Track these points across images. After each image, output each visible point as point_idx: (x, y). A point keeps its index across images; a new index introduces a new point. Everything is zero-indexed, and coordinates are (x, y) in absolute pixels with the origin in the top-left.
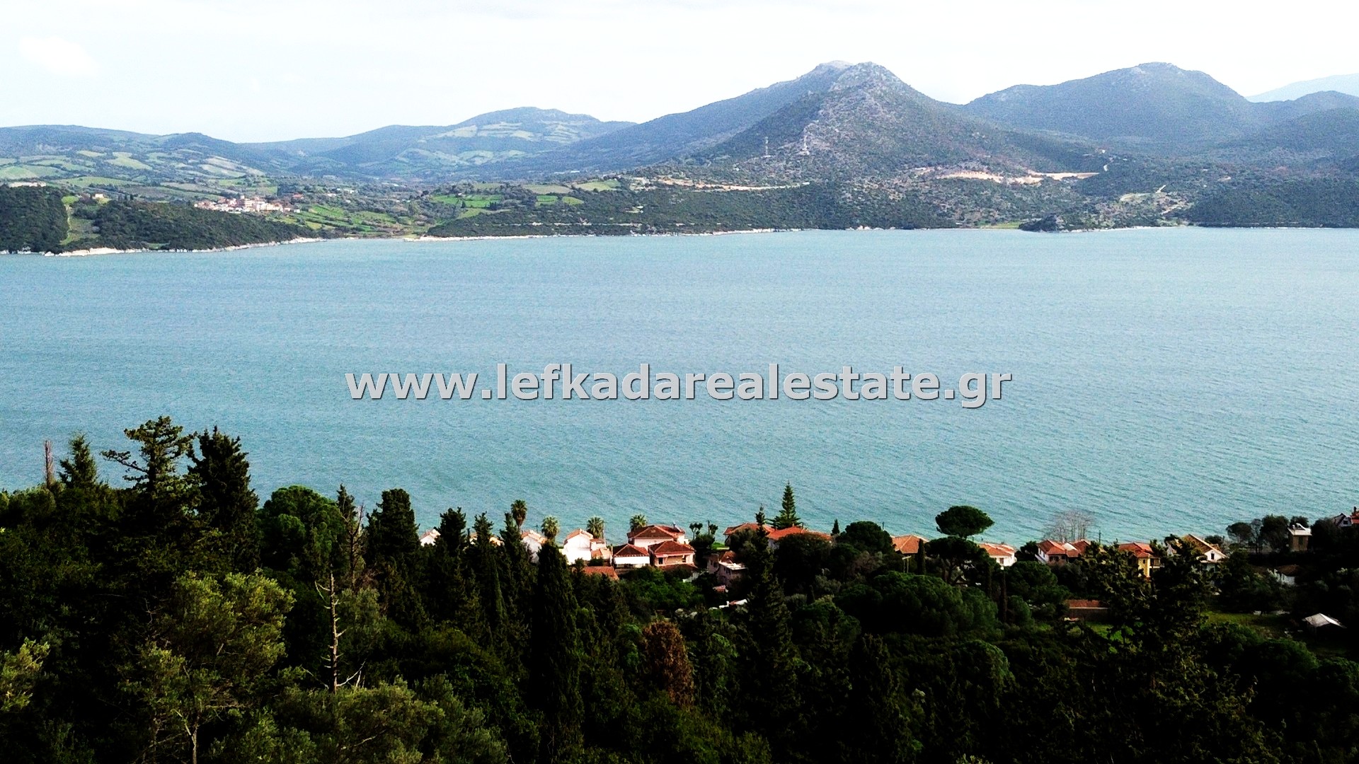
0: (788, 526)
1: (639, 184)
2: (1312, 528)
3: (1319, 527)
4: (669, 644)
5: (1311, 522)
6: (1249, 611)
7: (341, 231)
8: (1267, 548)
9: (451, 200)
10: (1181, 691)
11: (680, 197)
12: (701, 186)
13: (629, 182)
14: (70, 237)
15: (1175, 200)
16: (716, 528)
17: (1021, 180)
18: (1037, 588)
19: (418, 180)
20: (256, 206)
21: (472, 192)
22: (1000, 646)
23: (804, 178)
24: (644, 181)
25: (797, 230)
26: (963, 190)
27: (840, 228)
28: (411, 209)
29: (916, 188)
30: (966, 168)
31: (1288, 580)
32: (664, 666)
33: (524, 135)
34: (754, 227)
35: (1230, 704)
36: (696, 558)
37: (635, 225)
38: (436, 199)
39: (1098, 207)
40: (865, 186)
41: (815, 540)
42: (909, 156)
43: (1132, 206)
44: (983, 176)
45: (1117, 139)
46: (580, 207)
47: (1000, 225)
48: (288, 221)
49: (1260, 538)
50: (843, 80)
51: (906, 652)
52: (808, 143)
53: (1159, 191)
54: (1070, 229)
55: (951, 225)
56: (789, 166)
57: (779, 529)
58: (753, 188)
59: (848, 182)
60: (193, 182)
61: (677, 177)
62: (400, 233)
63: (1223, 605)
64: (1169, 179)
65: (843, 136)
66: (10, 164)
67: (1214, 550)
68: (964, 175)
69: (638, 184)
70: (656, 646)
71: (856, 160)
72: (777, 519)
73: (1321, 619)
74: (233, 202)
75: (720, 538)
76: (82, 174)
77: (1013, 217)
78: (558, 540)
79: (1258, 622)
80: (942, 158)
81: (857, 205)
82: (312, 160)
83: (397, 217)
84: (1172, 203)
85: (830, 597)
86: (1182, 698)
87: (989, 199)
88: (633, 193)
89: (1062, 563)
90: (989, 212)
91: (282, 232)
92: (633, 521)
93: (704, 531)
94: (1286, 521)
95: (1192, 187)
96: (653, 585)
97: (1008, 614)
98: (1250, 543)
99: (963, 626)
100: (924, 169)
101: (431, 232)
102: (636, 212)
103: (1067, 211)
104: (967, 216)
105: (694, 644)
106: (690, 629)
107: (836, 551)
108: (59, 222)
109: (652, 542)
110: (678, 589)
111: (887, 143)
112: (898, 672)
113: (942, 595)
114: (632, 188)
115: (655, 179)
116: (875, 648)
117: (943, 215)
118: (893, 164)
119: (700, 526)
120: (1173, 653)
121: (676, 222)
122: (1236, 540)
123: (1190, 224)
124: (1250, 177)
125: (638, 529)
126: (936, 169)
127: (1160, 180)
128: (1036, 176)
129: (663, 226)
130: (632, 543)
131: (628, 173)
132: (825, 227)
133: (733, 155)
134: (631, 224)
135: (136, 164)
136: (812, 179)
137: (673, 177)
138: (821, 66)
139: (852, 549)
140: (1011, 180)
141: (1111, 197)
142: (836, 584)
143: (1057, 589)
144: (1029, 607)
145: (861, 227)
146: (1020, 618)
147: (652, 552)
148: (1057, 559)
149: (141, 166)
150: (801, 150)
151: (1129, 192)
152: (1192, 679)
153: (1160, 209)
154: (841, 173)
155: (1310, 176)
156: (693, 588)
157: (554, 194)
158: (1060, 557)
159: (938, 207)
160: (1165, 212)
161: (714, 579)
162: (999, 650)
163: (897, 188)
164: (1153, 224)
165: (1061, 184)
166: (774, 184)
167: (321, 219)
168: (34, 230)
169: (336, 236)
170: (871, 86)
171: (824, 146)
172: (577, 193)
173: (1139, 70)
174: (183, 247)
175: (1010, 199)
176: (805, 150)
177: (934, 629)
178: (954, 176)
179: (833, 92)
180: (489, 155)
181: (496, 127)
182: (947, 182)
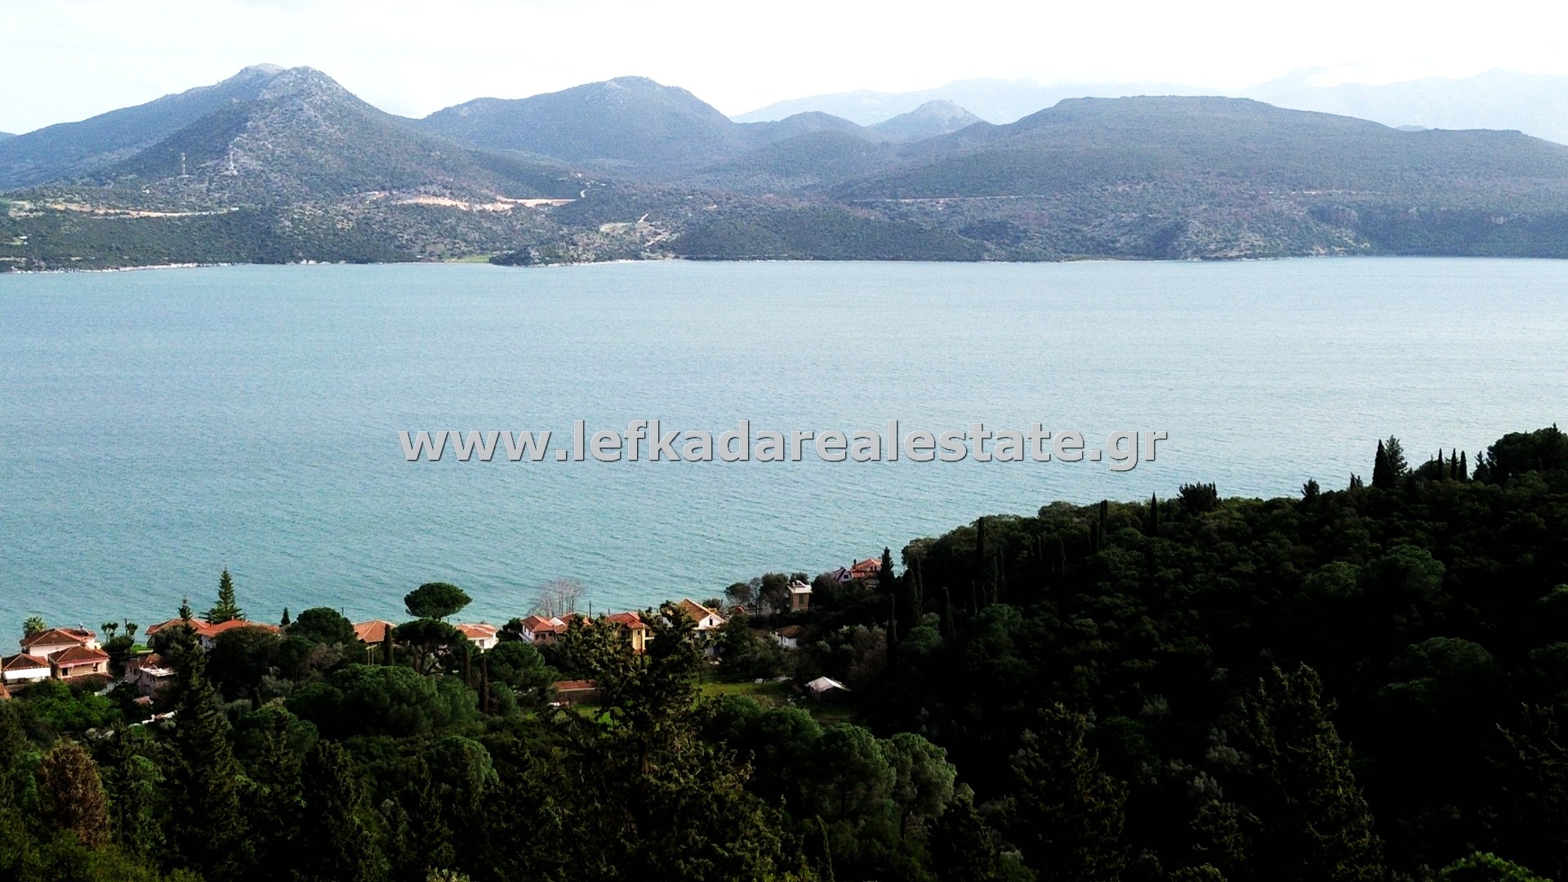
0: (226, 619)
2: (813, 585)
3: (819, 584)
4: (76, 772)
5: (811, 579)
6: (750, 679)
8: (767, 610)
10: (675, 773)
11: (74, 225)
12: (102, 212)
13: (8, 206)
15: (659, 231)
16: (135, 627)
17: (489, 207)
18: (522, 672)
22: (483, 741)
23: (232, 202)
24: (27, 205)
25: (226, 264)
26: (423, 218)
27: (278, 262)
29: (369, 215)
30: (426, 192)
31: (789, 643)
32: (70, 800)
35: (728, 784)
36: (111, 666)
37: (18, 260)
39: (575, 237)
40: (307, 213)
41: (261, 634)
42: (359, 178)
43: (613, 237)
44: (446, 202)
45: (594, 161)
47: (467, 259)
49: (759, 599)
50: (274, 87)
51: (372, 758)
52: (235, 161)
53: (642, 221)
54: (547, 263)
55: (411, 259)
56: (212, 188)
57: (216, 623)
58: (168, 215)
59: (286, 207)
61: (70, 201)
63: (725, 674)
64: (652, 207)
65: (277, 152)
67: (713, 615)
68: (423, 200)
69: (20, 209)
70: (60, 777)
71: (294, 182)
72: (213, 611)
73: (825, 683)
75: (141, 639)
77: (482, 249)
79: (760, 691)
80: (397, 181)
81: (298, 235)
84: (657, 234)
85: (280, 700)
86: (677, 781)
87: (453, 229)
88: (13, 221)
89: (550, 641)
90: (455, 243)
92: (27, 625)
93: (121, 631)
94: (785, 579)
95: (676, 216)
96: (56, 702)
97: (490, 704)
98: (750, 605)
99: (439, 722)
100: (377, 193)
102: (19, 243)
103: (542, 243)
104: (429, 249)
105: (110, 770)
106: (103, 753)
107: (287, 646)
109: (53, 650)
110: (88, 705)
111: (333, 164)
112: (364, 781)
113: (414, 688)
114: (12, 214)
115: (41, 203)
116: (332, 756)
117: (402, 247)
118: (340, 187)
119: (114, 626)
120: (665, 732)
121: (71, 256)
122: (735, 602)
123: (677, 257)
124: (737, 205)
125: (34, 634)
126: (391, 194)
127: (642, 208)
128: (506, 203)
129: (53, 261)
130: (27, 652)
131: (7, 196)
132: (261, 261)
133: (138, 171)
134: (12, 259)
136: (242, 204)
137: (65, 201)
138: (247, 69)
139: (307, 642)
140: (478, 207)
141: (591, 226)
142: (288, 684)
143: (544, 671)
144: (512, 694)
145: (305, 261)
146: (503, 708)
147: (54, 662)
148: (544, 637)
150: (227, 169)
151: (609, 221)
152: (686, 759)
153: (644, 240)
154: (277, 198)
155: (797, 205)
156: (108, 702)
158: (547, 634)
159: (395, 237)
160: (649, 244)
161: (134, 690)
162: (481, 746)
163: (345, 215)
164: (637, 257)
165: (534, 211)
166: (195, 210)
170: (309, 95)
171: (255, 165)
173: (614, 84)
175: (478, 228)
176: (232, 169)
177: (405, 728)
178: (411, 202)
179: (264, 101)
182: (405, 209)
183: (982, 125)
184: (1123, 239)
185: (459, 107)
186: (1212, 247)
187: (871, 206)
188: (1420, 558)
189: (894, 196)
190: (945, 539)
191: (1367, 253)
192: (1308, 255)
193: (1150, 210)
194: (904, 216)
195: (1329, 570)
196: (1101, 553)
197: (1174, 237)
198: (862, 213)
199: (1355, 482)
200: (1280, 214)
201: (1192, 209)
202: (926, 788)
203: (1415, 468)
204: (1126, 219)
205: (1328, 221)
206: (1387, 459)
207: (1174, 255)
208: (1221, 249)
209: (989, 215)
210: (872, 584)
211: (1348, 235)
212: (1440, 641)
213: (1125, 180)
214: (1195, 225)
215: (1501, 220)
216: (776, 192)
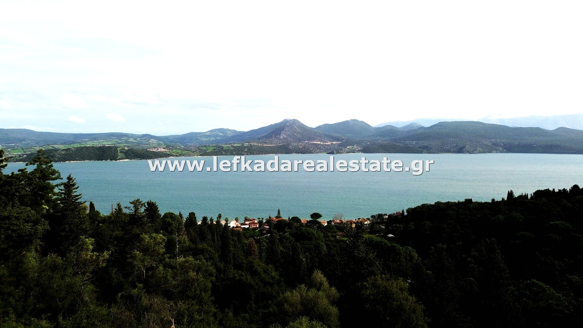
0: (279, 218)
1: (246, 144)
2: (388, 216)
3: (389, 216)
4: (252, 245)
5: (388, 215)
6: (376, 234)
8: (379, 220)
9: (205, 148)
10: (361, 253)
11: (255, 147)
12: (259, 145)
13: (244, 144)
14: (119, 157)
16: (263, 219)
17: (327, 144)
18: (332, 230)
19: (198, 144)
20: (161, 150)
21: (210, 146)
22: (324, 243)
23: (281, 143)
26: (315, 146)
27: (289, 154)
28: (196, 150)
29: (305, 145)
31: (384, 227)
32: (251, 250)
33: (221, 134)
34: (271, 154)
35: (371, 256)
36: (259, 225)
37: (246, 153)
38: (202, 148)
39: (342, 149)
40: (294, 145)
41: (285, 221)
42: (304, 138)
43: (349, 149)
44: (319, 143)
45: (346, 135)
46: (234, 150)
47: (322, 153)
48: (168, 153)
49: (377, 218)
50: (289, 123)
51: (304, 245)
52: (282, 136)
53: (355, 146)
54: (337, 154)
55: (312, 153)
56: (278, 140)
57: (277, 219)
58: (271, 145)
59: (291, 144)
60: (147, 145)
61: (254, 143)
62: (193, 155)
63: (370, 233)
64: (357, 143)
65: (290, 134)
66: (106, 141)
67: (368, 221)
68: (315, 142)
70: (250, 246)
71: (292, 139)
72: (277, 216)
73: (391, 235)
74: (156, 149)
75: (264, 221)
76: (122, 143)
77: (325, 151)
78: (229, 222)
79: (378, 236)
80: (310, 139)
81: (293, 149)
82: (174, 140)
83: (193, 152)
84: (358, 148)
85: (288, 233)
87: (320, 148)
88: (245, 147)
89: (337, 224)
90: (320, 150)
91: (167, 156)
92: (245, 218)
93: (261, 219)
94: (383, 215)
95: (362, 145)
96: (250, 232)
97: (326, 236)
98: (375, 219)
99: (316, 239)
100: (306, 141)
101: (200, 155)
102: (246, 150)
103: (336, 150)
104: (316, 151)
105: (258, 245)
106: (257, 241)
107: (289, 223)
108: (116, 154)
109: (249, 222)
110: (255, 232)
111: (299, 136)
112: (303, 249)
113: (311, 232)
115: (250, 144)
116: (297, 245)
117: (311, 151)
118: (300, 140)
119: (260, 218)
121: (254, 153)
122: (373, 219)
123: (362, 153)
124: (373, 143)
125: (246, 219)
126: (309, 141)
127: (355, 144)
128: (330, 143)
129: (252, 153)
130: (245, 222)
131: (244, 142)
133: (266, 138)
135: (134, 141)
136: (283, 143)
138: (285, 119)
139: (292, 222)
140: (325, 143)
141: (345, 147)
142: (289, 230)
143: (336, 230)
144: (330, 234)
145: (294, 153)
146: (328, 237)
147: (249, 224)
148: (336, 224)
149: (136, 141)
151: (349, 146)
153: (355, 149)
154: (289, 142)
155: (385, 143)
156: (258, 232)
157: (228, 147)
159: (309, 149)
161: (263, 230)
162: (324, 244)
163: (301, 145)
164: (354, 153)
165: (335, 144)
166: (275, 144)
167: (176, 152)
168: (111, 155)
169: (179, 156)
170: (295, 124)
171: (286, 136)
172: (233, 146)
173: (350, 121)
174: (144, 159)
175: (325, 147)
177: (310, 239)
178: (313, 143)
179: (287, 125)
180: (213, 138)
181: (215, 132)
182: (311, 144)
183: (423, 127)
184: (452, 149)
186: (471, 151)
187: (400, 143)
188: (518, 215)
189: (405, 141)
190: (415, 208)
191: (505, 152)
192: (492, 153)
193: (458, 144)
194: (407, 145)
195: (497, 217)
196: (448, 212)
197: (463, 149)
198: (398, 144)
199: (503, 199)
200: (486, 144)
201: (467, 144)
202: (412, 257)
203: (516, 196)
204: (453, 145)
205: (496, 146)
206: (510, 194)
207: (463, 153)
208: (473, 151)
209: (424, 145)
210: (400, 216)
211: (501, 149)
212: (523, 233)
213: (452, 138)
214: (467, 146)
215: (535, 146)
216: (381, 140)
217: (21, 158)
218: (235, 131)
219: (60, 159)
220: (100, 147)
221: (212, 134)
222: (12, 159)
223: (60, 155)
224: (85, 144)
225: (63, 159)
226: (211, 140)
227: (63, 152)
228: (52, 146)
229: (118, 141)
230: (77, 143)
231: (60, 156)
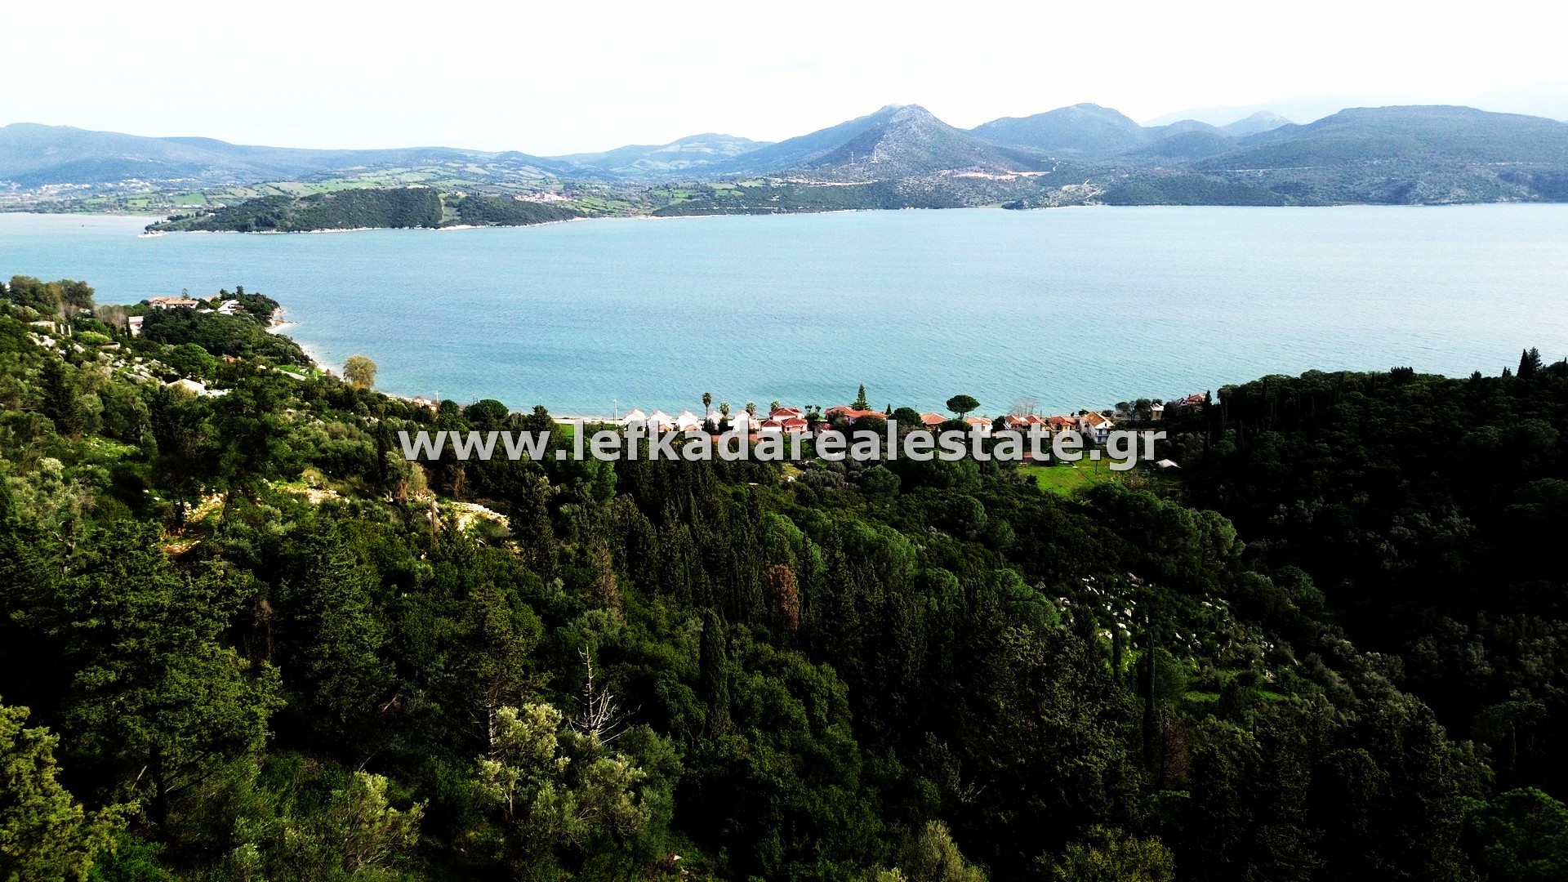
1: (776, 182)
2: (1164, 406)
5: (1164, 404)
7: (602, 213)
9: (665, 194)
11: (801, 190)
12: (813, 183)
13: (770, 181)
14: (444, 219)
15: (1095, 189)
17: (1004, 177)
19: (646, 179)
20: (551, 198)
21: (678, 188)
23: (875, 177)
24: (780, 180)
26: (969, 184)
27: (895, 209)
28: (642, 199)
29: (942, 183)
30: (971, 170)
33: (709, 150)
37: (774, 208)
38: (657, 193)
39: (1048, 194)
40: (911, 182)
42: (937, 163)
43: (1069, 193)
44: (981, 175)
45: (1061, 151)
46: (742, 197)
47: (990, 206)
48: (570, 207)
49: (1134, 412)
50: (898, 116)
52: (877, 156)
53: (1085, 184)
54: (1032, 208)
55: (961, 206)
56: (866, 170)
58: (845, 184)
59: (900, 180)
60: (514, 182)
61: (799, 178)
62: (635, 214)
64: (1091, 176)
65: (898, 151)
66: (408, 174)
68: (969, 175)
71: (905, 166)
74: (538, 196)
76: (449, 178)
77: (998, 200)
80: (958, 164)
81: (906, 194)
82: (583, 167)
83: (634, 204)
84: (1093, 191)
87: (984, 190)
88: (773, 188)
90: (984, 198)
91: (568, 214)
92: (773, 404)
95: (1105, 180)
100: (946, 171)
101: (655, 214)
102: (775, 200)
103: (1030, 197)
104: (971, 201)
108: (437, 209)
111: (926, 157)
114: (772, 185)
115: (786, 179)
117: (957, 199)
118: (928, 168)
121: (798, 206)
123: (1103, 204)
124: (1140, 174)
126: (954, 171)
127: (1086, 177)
128: (1013, 175)
129: (790, 209)
131: (770, 175)
132: (887, 208)
133: (831, 162)
134: (772, 208)
135: (480, 171)
136: (879, 178)
137: (796, 178)
138: (886, 107)
140: (998, 177)
141: (1058, 188)
145: (908, 208)
149: (485, 172)
150: (872, 160)
151: (1068, 184)
153: (1086, 194)
154: (896, 174)
155: (1174, 173)
157: (726, 189)
159: (954, 195)
160: (1089, 197)
163: (930, 183)
164: (1082, 204)
165: (1027, 179)
166: (857, 182)
167: (589, 206)
168: (423, 214)
169: (599, 216)
170: (916, 119)
171: (886, 158)
172: (739, 188)
173: (1076, 108)
174: (509, 224)
175: (997, 189)
176: (875, 160)
178: (964, 175)
179: (893, 123)
180: (688, 163)
181: (692, 145)
182: (960, 179)
183: (1292, 125)
184: (1373, 193)
185: (991, 122)
186: (1432, 197)
187: (1219, 174)
188: (1545, 427)
189: (1233, 168)
190: (1243, 386)
191: (1535, 201)
192: (1495, 202)
193: (1393, 176)
194: (1238, 180)
196: (1337, 405)
197: (1408, 191)
198: (1213, 178)
199: (1506, 373)
200: (1479, 178)
201: (1421, 174)
203: (1548, 366)
204: (1377, 180)
205: (1512, 181)
206: (1529, 360)
207: (1407, 202)
208: (1437, 199)
209: (1290, 179)
211: (1524, 190)
213: (1379, 157)
214: (1422, 184)
216: (1163, 168)
217: (201, 219)
218: (746, 142)
219: (296, 223)
220: (395, 191)
221: (684, 150)
222: (181, 221)
223: (297, 212)
224: (356, 179)
225: (304, 224)
226: (681, 167)
227: (304, 206)
228: (276, 185)
229: (440, 172)
230: (336, 177)
231: (298, 216)
